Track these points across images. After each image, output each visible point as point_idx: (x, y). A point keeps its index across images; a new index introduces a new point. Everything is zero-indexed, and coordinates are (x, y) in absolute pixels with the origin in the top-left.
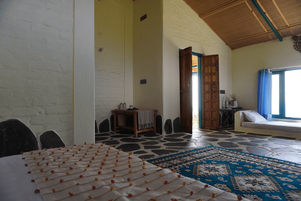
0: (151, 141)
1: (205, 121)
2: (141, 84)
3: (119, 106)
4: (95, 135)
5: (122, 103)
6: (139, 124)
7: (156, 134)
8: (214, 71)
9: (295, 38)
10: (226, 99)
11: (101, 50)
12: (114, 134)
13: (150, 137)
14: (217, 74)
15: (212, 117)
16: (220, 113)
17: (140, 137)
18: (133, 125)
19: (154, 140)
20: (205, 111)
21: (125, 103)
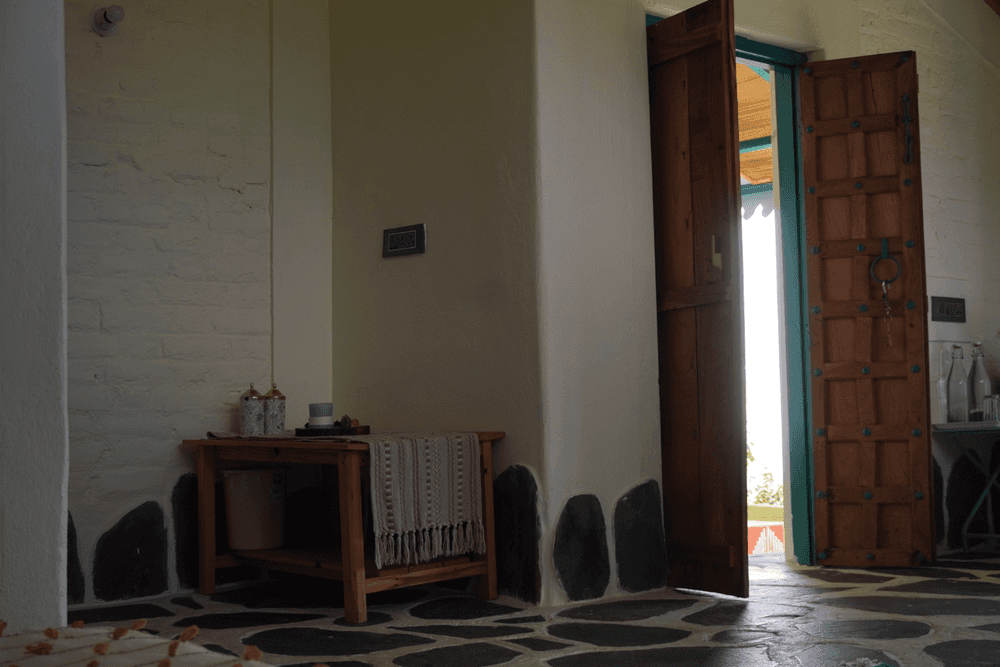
0: (466, 641)
1: (830, 504)
2: (386, 255)
3: (237, 415)
4: (70, 614)
5: (253, 392)
6: (377, 532)
7: (498, 602)
8: (885, 166)
10: (974, 356)
11: (104, 21)
12: (197, 606)
13: (456, 623)
14: (907, 183)
15: (878, 483)
16: (937, 452)
17: (386, 618)
18: (331, 541)
19: (480, 641)
20: (829, 443)
21: (275, 392)
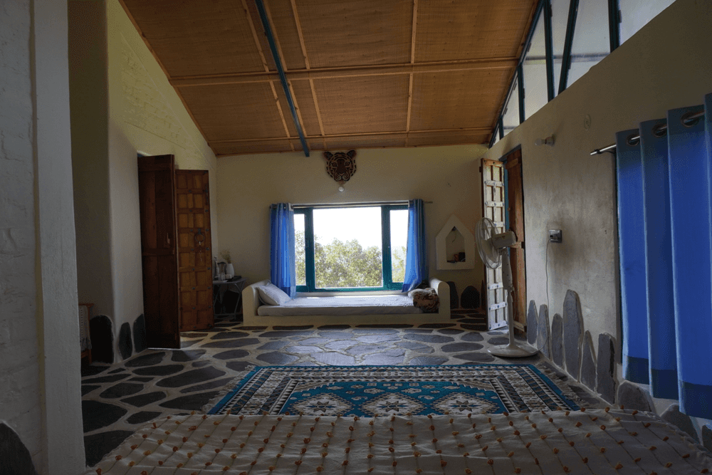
0: (113, 383)
1: (182, 313)
8: (199, 205)
9: (327, 155)
14: (206, 210)
15: (198, 304)
19: (118, 382)
20: (181, 292)
